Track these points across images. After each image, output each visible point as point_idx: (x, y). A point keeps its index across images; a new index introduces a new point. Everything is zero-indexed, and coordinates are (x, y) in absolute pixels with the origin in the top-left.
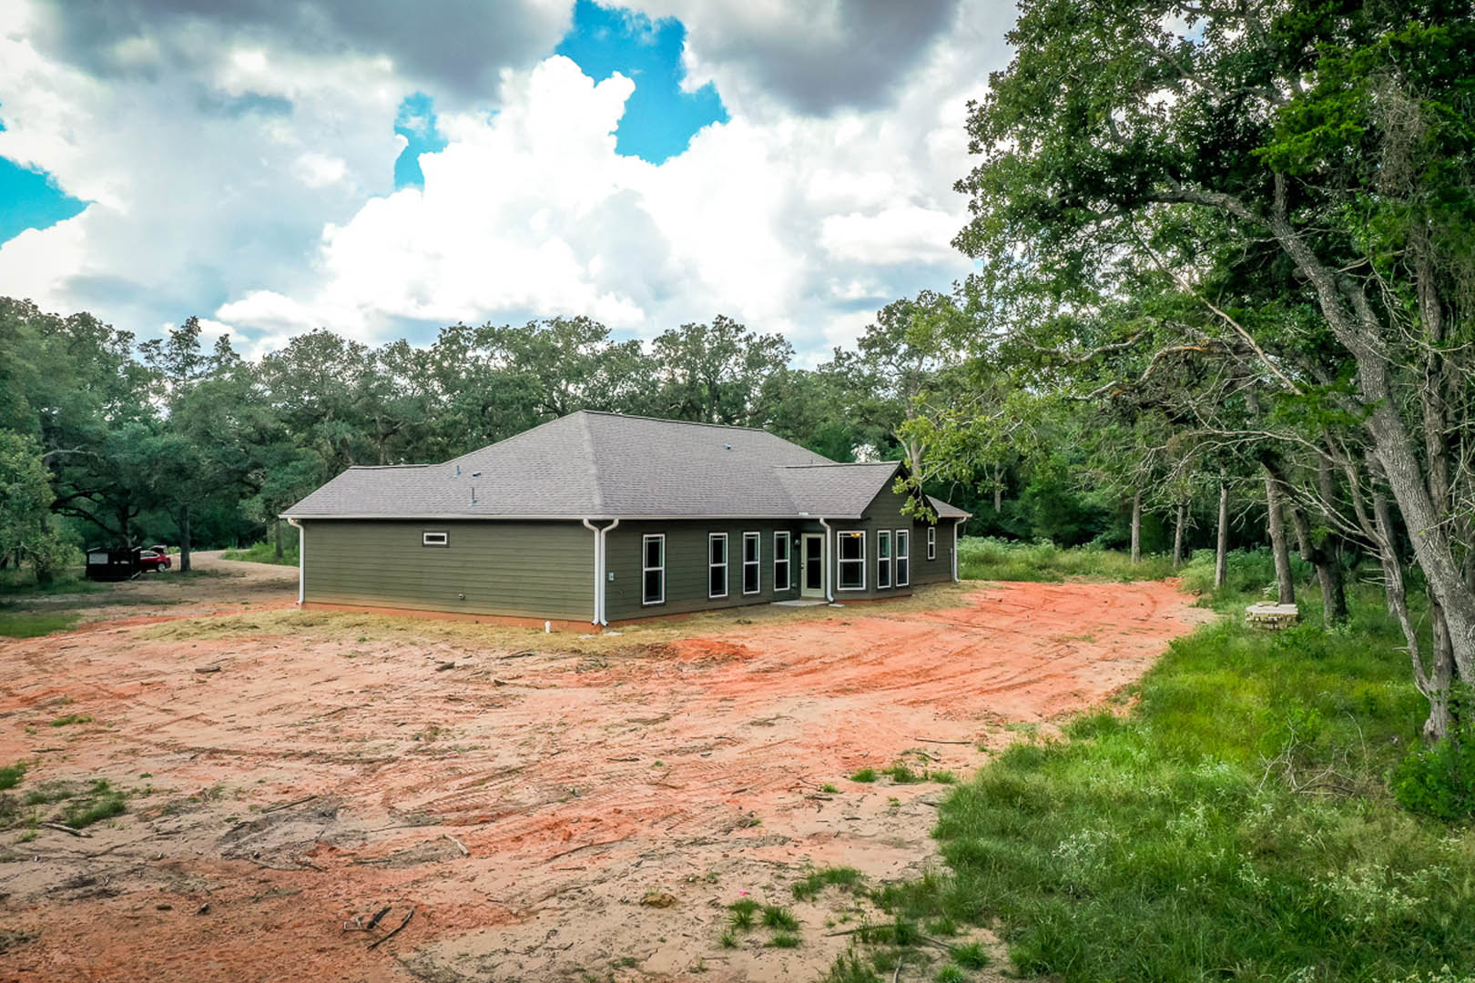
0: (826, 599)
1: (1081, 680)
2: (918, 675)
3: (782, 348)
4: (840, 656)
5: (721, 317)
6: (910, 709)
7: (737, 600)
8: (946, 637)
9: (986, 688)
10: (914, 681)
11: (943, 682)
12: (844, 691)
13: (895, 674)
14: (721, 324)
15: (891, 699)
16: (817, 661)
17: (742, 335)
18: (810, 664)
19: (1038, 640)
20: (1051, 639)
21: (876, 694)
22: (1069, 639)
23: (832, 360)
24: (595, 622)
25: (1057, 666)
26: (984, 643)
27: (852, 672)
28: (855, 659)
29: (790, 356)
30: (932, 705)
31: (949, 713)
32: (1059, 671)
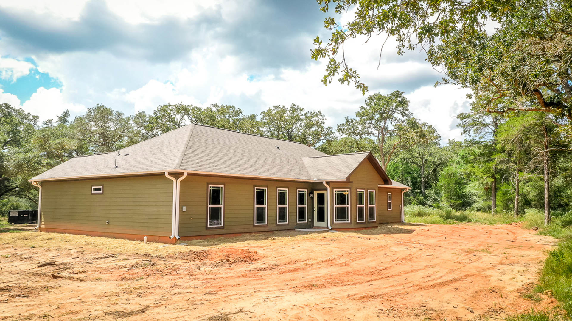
0: (327, 227)
1: (492, 278)
2: (372, 273)
3: (321, 117)
4: (321, 259)
5: (294, 105)
6: (360, 304)
7: (273, 227)
8: (395, 248)
9: (424, 285)
10: (368, 279)
11: (391, 279)
12: (310, 287)
13: (355, 273)
14: (294, 108)
15: (346, 294)
16: (302, 263)
17: (303, 113)
18: (297, 265)
19: (455, 251)
20: (463, 250)
21: (335, 290)
22: (474, 251)
23: (345, 123)
24: (172, 237)
25: (471, 268)
26: (420, 252)
27: (324, 271)
28: (330, 262)
29: (324, 121)
30: (379, 299)
31: (392, 309)
32: (474, 271)
